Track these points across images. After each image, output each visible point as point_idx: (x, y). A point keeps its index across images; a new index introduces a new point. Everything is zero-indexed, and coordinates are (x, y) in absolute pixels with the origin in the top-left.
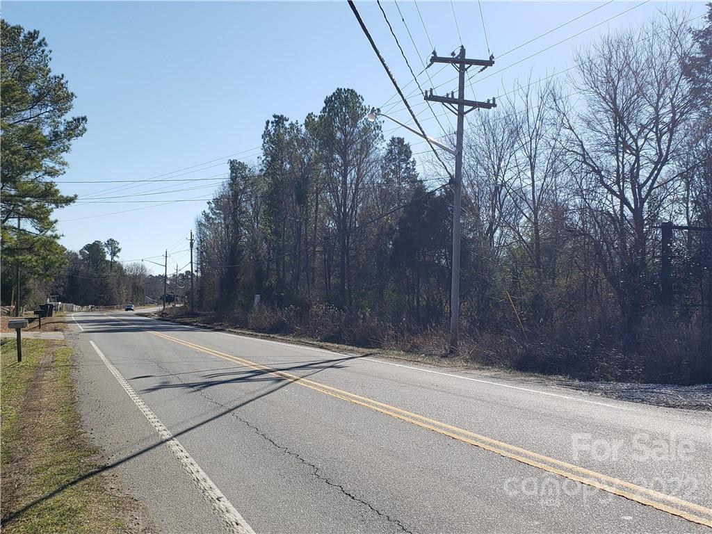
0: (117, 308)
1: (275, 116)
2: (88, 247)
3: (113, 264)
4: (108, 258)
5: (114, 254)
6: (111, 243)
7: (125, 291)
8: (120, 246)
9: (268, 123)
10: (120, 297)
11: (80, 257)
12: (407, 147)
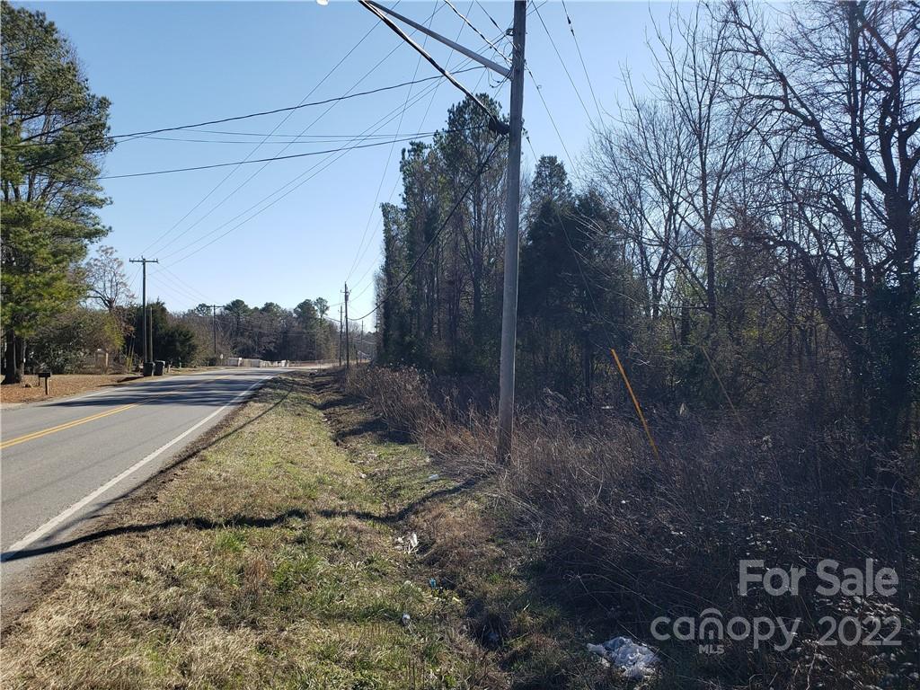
0: (319, 363)
1: (412, 144)
2: (300, 306)
3: (322, 321)
4: (319, 315)
5: (323, 312)
6: (320, 301)
7: (333, 347)
8: (328, 305)
9: (404, 151)
10: (328, 353)
11: (294, 315)
12: (561, 167)
